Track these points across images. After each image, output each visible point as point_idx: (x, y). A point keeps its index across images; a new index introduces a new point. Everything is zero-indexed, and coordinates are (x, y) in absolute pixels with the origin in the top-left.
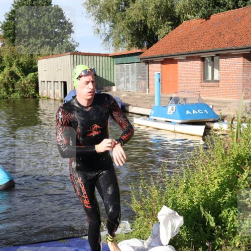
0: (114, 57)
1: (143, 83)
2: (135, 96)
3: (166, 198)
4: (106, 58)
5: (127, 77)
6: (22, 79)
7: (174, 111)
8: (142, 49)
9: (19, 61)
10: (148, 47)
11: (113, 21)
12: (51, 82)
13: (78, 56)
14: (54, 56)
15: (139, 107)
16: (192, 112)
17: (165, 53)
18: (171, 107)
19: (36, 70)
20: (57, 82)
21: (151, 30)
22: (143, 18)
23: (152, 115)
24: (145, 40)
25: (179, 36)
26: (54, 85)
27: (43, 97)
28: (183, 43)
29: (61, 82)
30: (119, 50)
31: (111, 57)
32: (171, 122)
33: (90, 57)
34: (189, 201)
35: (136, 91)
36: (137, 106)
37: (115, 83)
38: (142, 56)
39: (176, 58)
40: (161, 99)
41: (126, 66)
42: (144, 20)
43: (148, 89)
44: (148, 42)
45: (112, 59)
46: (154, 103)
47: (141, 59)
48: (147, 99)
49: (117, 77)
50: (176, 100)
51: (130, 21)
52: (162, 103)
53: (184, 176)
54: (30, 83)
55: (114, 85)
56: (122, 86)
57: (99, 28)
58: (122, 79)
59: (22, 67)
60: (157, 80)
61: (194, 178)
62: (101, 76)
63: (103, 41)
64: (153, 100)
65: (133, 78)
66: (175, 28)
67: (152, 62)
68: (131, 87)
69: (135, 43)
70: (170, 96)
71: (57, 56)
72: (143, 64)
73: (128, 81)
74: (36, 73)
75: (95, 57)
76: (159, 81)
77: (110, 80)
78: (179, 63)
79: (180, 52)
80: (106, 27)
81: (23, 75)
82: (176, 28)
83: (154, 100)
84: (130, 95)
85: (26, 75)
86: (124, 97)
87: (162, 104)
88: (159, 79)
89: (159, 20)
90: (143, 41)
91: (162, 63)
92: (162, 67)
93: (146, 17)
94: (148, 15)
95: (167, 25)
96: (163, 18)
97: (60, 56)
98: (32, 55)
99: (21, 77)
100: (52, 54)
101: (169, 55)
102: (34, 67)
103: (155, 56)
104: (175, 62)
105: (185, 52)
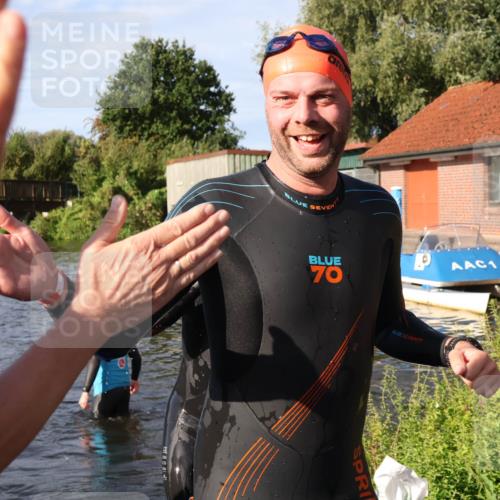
3: (399, 440)
6: (136, 201)
7: (427, 263)
8: (367, 141)
9: (130, 167)
10: (380, 138)
13: (242, 157)
14: (196, 157)
16: (463, 265)
17: (412, 150)
18: (422, 255)
19: (163, 184)
21: (385, 107)
22: (370, 82)
24: (374, 124)
25: (440, 115)
28: (447, 130)
32: (420, 285)
34: (446, 446)
38: (367, 155)
39: (433, 159)
40: (405, 239)
42: (371, 86)
44: (381, 127)
47: (365, 161)
50: (432, 242)
53: (436, 395)
54: (150, 209)
59: (136, 178)
61: (457, 400)
66: (432, 100)
67: (387, 167)
69: (354, 130)
70: (420, 233)
71: (203, 156)
72: (369, 172)
74: (163, 190)
78: (441, 170)
79: (442, 146)
81: (138, 194)
82: (436, 100)
85: (144, 194)
87: (406, 250)
88: (400, 200)
89: (401, 85)
90: (370, 127)
91: (407, 168)
92: (406, 177)
93: (375, 80)
94: (380, 77)
95: (417, 95)
96: (409, 81)
97: (208, 157)
98: (155, 156)
99: (135, 197)
100: (195, 153)
101: (421, 152)
102: (159, 178)
103: (393, 155)
104: (432, 166)
105: (452, 146)
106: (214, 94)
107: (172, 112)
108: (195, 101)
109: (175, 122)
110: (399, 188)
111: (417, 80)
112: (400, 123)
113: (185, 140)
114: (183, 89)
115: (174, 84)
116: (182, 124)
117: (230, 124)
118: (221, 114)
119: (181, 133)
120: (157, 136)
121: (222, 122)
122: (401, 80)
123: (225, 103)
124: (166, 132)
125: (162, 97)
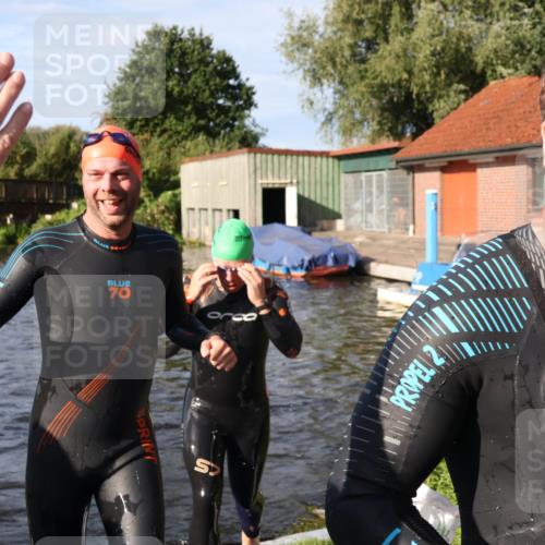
0: (340, 158)
1: (401, 213)
2: (385, 242)
4: (324, 159)
5: (368, 200)
6: (148, 203)
8: (400, 140)
10: (415, 136)
11: (341, 82)
12: (206, 210)
13: (264, 156)
14: (214, 155)
15: (393, 264)
17: (449, 151)
19: (177, 185)
20: (220, 210)
21: (420, 102)
22: (405, 76)
23: (417, 281)
24: (407, 122)
25: (481, 112)
26: (214, 217)
27: (191, 243)
28: (488, 129)
29: (229, 210)
30: (352, 142)
31: (334, 157)
33: (289, 158)
35: (386, 230)
36: (386, 262)
37: (343, 212)
38: (400, 155)
39: (472, 159)
40: (440, 247)
41: (367, 177)
42: (406, 80)
43: (411, 227)
44: (415, 125)
45: (336, 161)
46: (424, 256)
47: (398, 162)
48: (409, 248)
49: (346, 199)
51: (378, 81)
52: (441, 255)
54: (163, 212)
55: (338, 216)
56: (356, 219)
57: (312, 97)
58: (357, 205)
59: (148, 179)
60: (430, 207)
62: (312, 198)
63: (319, 125)
64: (421, 249)
65: (381, 202)
66: (472, 96)
67: (422, 168)
68: (377, 222)
69: (386, 128)
70: (457, 240)
71: (221, 155)
72: (402, 173)
73: (369, 208)
74: (176, 192)
75: (301, 158)
76: (436, 209)
77: (331, 207)
78: (481, 172)
79: (482, 146)
80: (327, 94)
81: (149, 196)
82: (476, 97)
83: (424, 249)
84: (373, 239)
85: (157, 195)
86: (361, 244)
87: (441, 259)
88: (436, 205)
89: (438, 79)
90: (404, 125)
91: (444, 170)
92: (442, 180)
93: (410, 73)
94: (416, 70)
95: (455, 91)
96: (447, 75)
97: (226, 156)
98: (169, 154)
99: (146, 200)
100: (212, 152)
101: (458, 152)
102: (172, 178)
103: (428, 155)
104: (472, 168)
105: (493, 146)
106: (233, 87)
107: (186, 106)
108: (212, 94)
109: (189, 118)
110: (434, 191)
111: (456, 75)
112: (437, 120)
113: (202, 137)
114: (199, 82)
115: (190, 75)
116: (197, 120)
117: (251, 120)
118: (241, 109)
119: (196, 130)
120: (170, 133)
121: (242, 118)
122: (438, 74)
123: (245, 97)
124: (180, 128)
125: (177, 89)
